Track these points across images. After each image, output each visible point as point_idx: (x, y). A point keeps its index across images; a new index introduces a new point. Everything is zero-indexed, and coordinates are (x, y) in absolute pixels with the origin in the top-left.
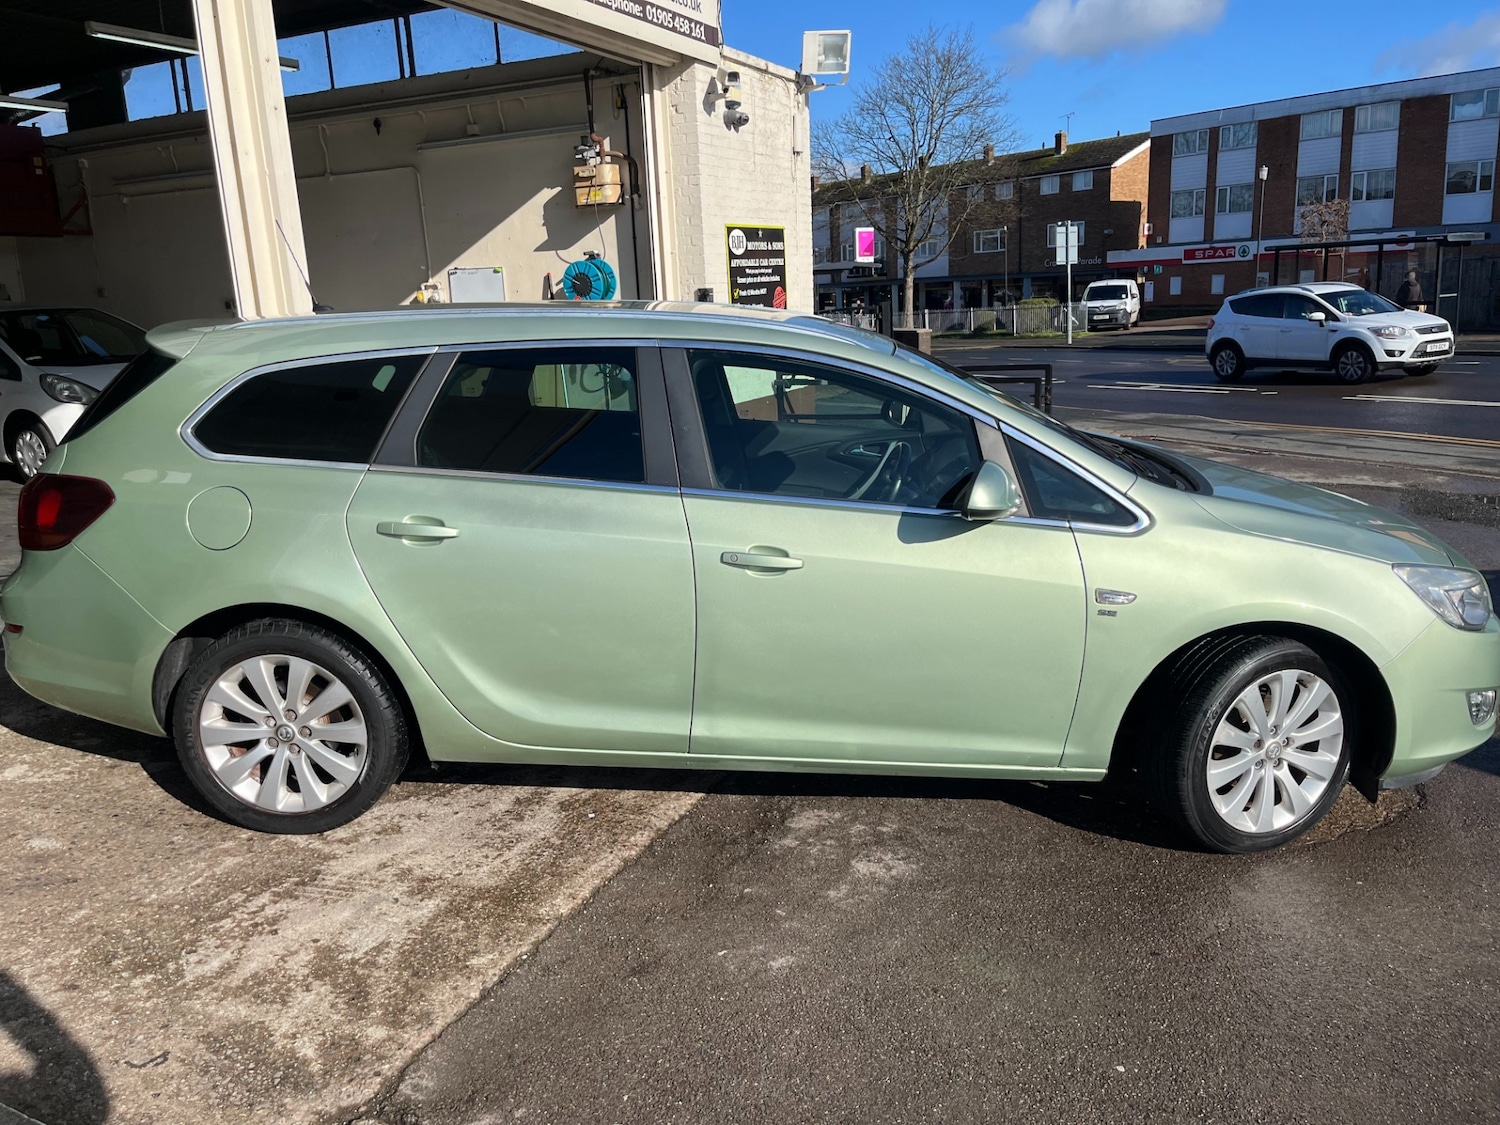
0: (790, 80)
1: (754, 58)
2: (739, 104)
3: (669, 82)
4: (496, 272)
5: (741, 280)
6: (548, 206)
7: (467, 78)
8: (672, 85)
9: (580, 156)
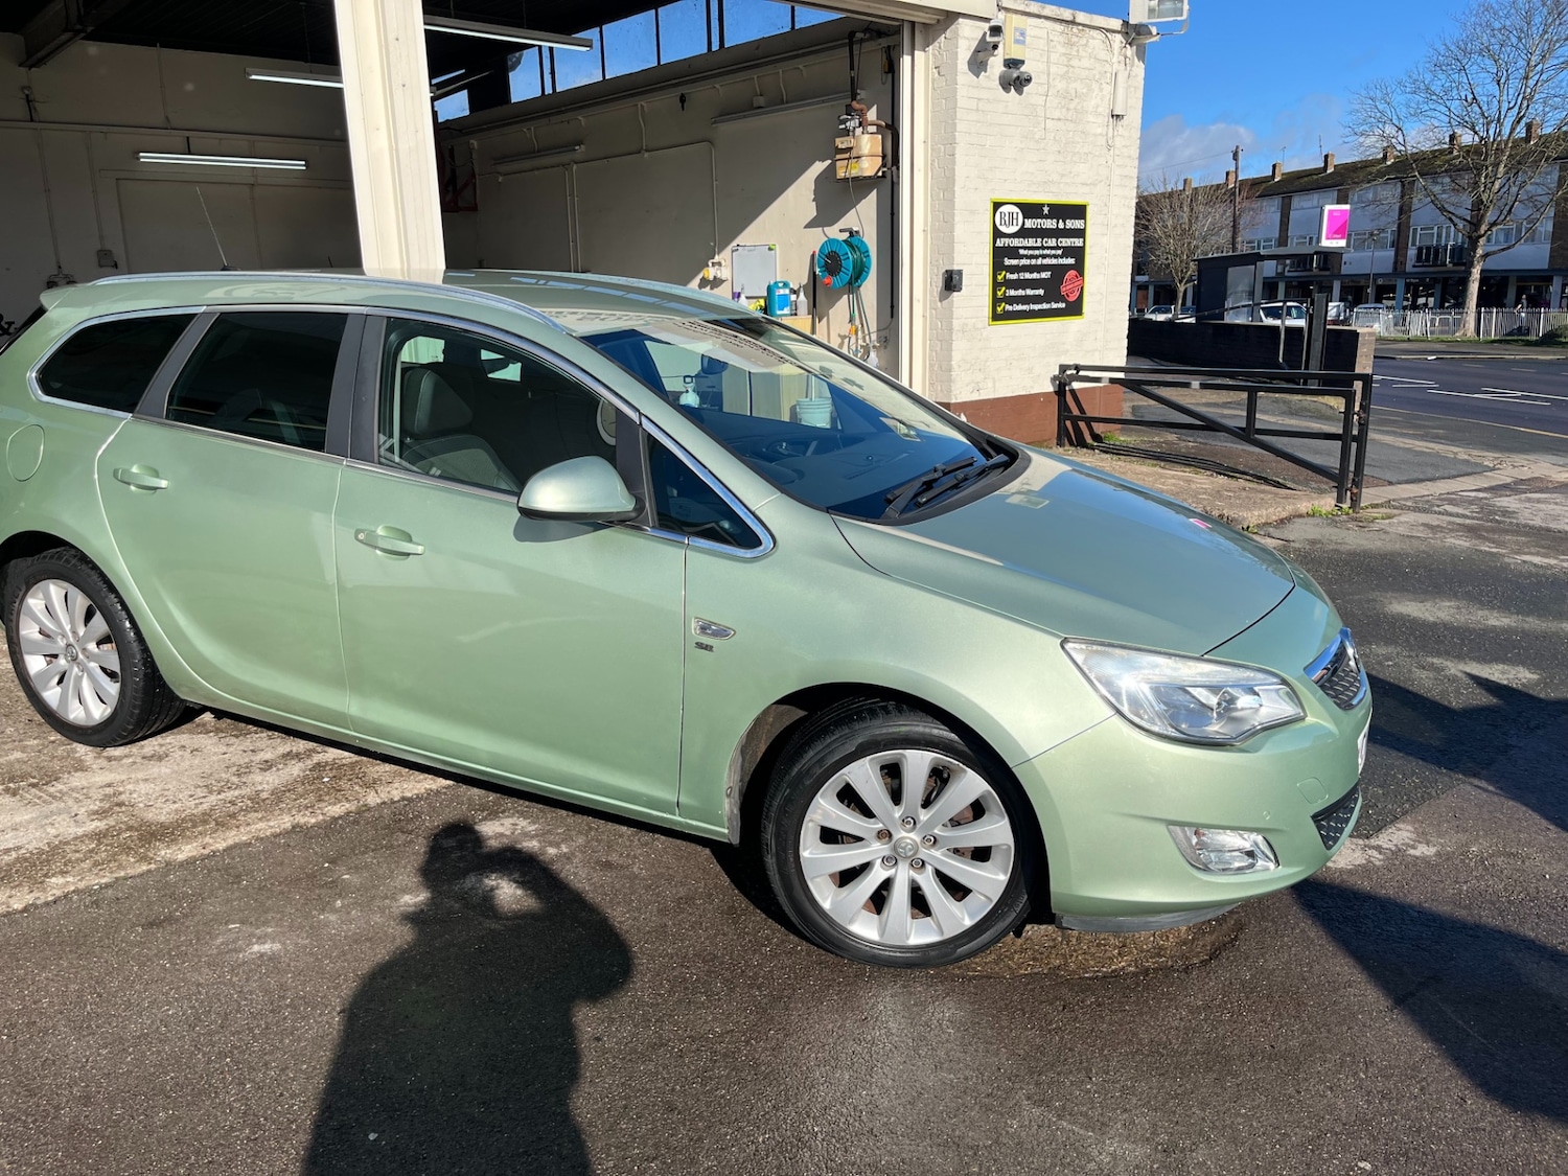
0: (1114, 31)
1: (1054, 7)
2: (1023, 62)
3: (934, 41)
4: (770, 249)
5: (1007, 262)
6: (819, 180)
7: (757, 49)
8: (936, 44)
9: (843, 126)
